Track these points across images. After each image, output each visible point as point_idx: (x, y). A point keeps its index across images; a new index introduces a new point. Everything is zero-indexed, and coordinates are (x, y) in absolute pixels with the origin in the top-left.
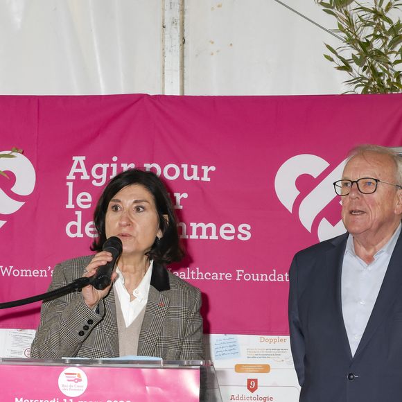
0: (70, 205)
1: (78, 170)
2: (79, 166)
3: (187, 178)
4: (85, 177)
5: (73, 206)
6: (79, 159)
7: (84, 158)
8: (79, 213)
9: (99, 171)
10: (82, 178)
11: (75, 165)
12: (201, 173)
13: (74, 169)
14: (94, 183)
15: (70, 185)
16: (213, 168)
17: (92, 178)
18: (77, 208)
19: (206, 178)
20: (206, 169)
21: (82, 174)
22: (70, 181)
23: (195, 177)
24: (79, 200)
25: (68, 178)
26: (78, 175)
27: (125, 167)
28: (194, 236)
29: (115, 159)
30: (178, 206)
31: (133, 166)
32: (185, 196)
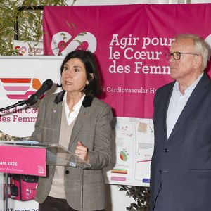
0: (111, 58)
1: (115, 41)
2: (115, 39)
3: (162, 44)
4: (118, 44)
6: (115, 36)
7: (117, 35)
8: (114, 62)
10: (116, 45)
11: (113, 39)
12: (168, 42)
13: (113, 41)
14: (121, 47)
15: (111, 48)
17: (120, 45)
18: (114, 59)
19: (170, 45)
20: (171, 40)
21: (116, 43)
23: (166, 44)
24: (115, 55)
25: (110, 45)
27: (135, 39)
28: (164, 73)
29: (131, 35)
30: (157, 58)
31: (138, 39)
32: (161, 53)
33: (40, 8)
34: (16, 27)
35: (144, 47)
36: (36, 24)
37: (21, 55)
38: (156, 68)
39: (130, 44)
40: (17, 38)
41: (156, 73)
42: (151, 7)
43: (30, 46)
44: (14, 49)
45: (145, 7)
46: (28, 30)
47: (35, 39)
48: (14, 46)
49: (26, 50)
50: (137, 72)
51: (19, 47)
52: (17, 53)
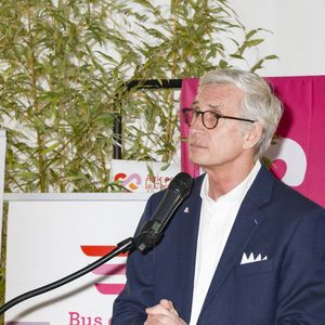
33: (175, 84)
34: (118, 128)
36: (163, 124)
37: (129, 191)
40: (118, 154)
43: (151, 172)
44: (112, 180)
47: (160, 158)
48: (113, 174)
49: (139, 182)
51: (123, 176)
52: (121, 187)
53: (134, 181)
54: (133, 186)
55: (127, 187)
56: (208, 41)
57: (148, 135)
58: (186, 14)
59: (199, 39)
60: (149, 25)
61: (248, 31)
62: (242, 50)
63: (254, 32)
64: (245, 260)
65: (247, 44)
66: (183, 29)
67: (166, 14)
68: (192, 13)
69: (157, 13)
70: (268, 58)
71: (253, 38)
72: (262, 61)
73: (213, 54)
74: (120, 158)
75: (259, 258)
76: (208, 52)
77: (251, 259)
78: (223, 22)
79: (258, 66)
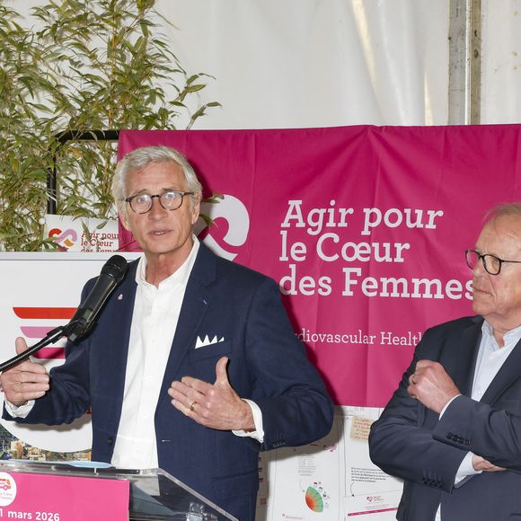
0: (284, 258)
1: (294, 217)
2: (294, 212)
3: (410, 225)
4: (301, 224)
5: (287, 259)
6: (295, 204)
7: (300, 202)
8: (293, 267)
9: (316, 218)
10: (298, 225)
11: (290, 210)
12: (425, 219)
13: (289, 216)
14: (310, 231)
15: (284, 233)
16: (440, 213)
17: (308, 226)
18: (292, 261)
19: (431, 226)
20: (432, 214)
21: (297, 221)
22: (284, 229)
23: (419, 224)
24: (293, 252)
25: (283, 225)
26: (293, 222)
27: (343, 212)
28: (416, 295)
29: (333, 203)
30: (399, 259)
31: (351, 211)
32: (407, 246)
33: (112, 135)
34: (53, 183)
35: (366, 232)
36: (100, 176)
38: (395, 282)
39: (331, 224)
40: (53, 209)
41: (395, 294)
42: (384, 135)
43: (86, 230)
44: (46, 237)
45: (370, 133)
46: (80, 189)
47: (97, 211)
48: (47, 230)
49: (75, 238)
50: (347, 293)
52: (55, 245)
53: (70, 237)
54: (68, 243)
55: (62, 244)
56: (147, 87)
57: (85, 184)
58: (123, 58)
59: (137, 86)
60: (84, 70)
61: (189, 76)
62: (182, 96)
63: (195, 77)
64: (199, 344)
65: (188, 90)
66: (121, 74)
67: (103, 58)
68: (130, 57)
69: (93, 57)
70: (210, 105)
71: (194, 83)
72: (203, 109)
73: (152, 100)
74: (55, 213)
75: (215, 340)
76: (146, 97)
77: (207, 342)
78: (162, 68)
79: (200, 113)
